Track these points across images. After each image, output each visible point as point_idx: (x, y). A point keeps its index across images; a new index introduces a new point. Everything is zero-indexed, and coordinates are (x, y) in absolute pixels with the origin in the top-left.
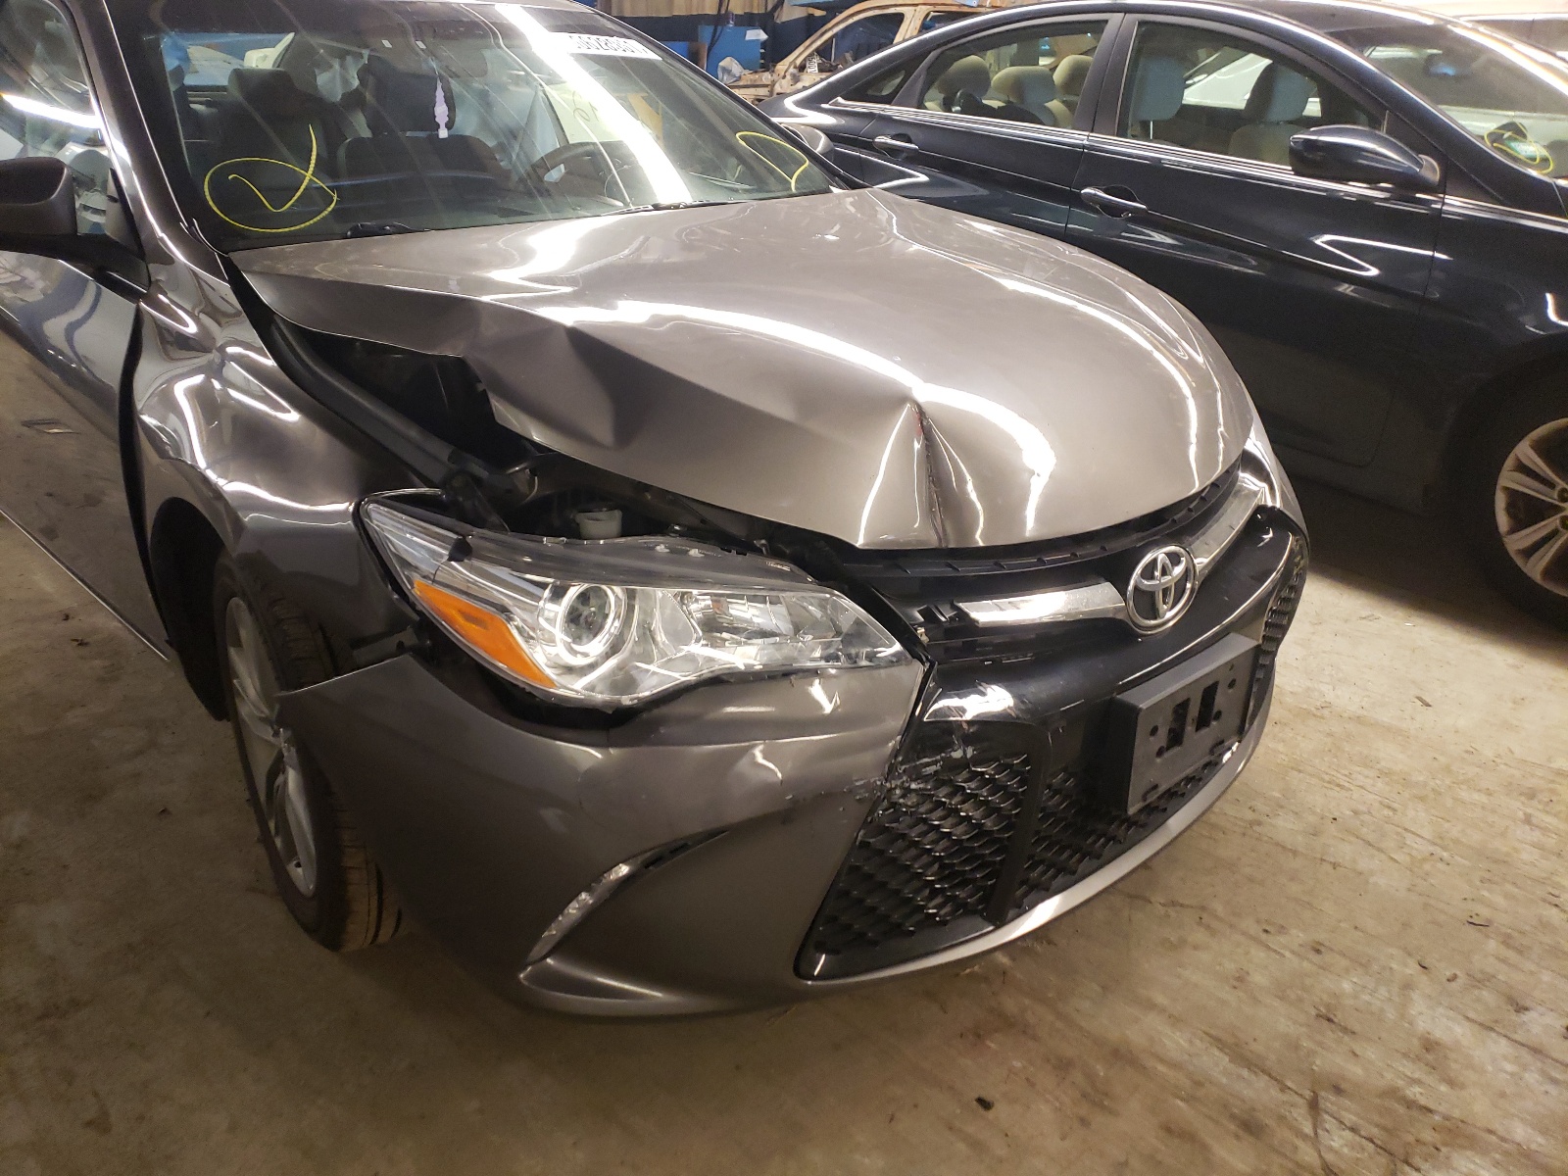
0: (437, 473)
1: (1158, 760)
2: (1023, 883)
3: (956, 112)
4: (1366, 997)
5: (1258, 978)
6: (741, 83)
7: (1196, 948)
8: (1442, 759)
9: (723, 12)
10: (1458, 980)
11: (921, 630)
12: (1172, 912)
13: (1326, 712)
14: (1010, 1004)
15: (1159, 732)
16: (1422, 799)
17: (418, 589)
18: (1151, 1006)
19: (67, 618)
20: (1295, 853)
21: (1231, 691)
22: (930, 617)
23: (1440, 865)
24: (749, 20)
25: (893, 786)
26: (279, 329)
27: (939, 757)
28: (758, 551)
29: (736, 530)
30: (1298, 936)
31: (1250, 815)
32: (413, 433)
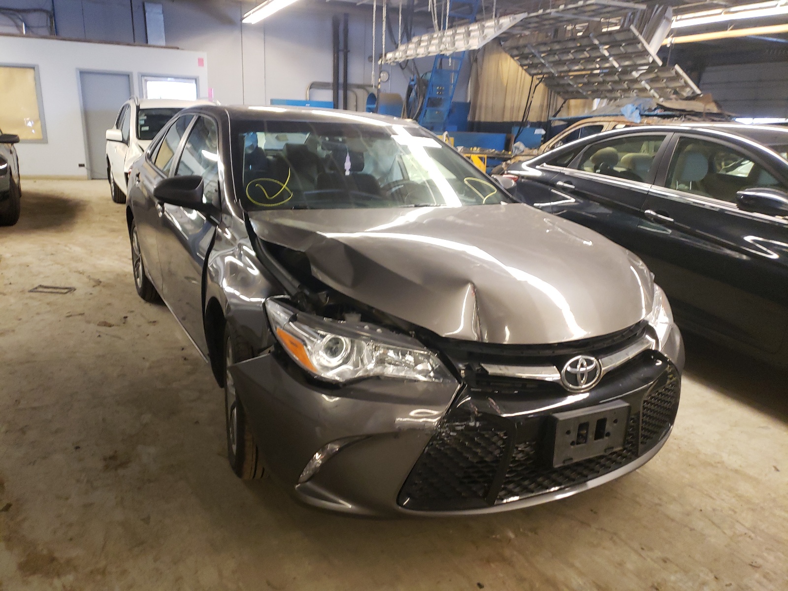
0: (294, 292)
1: (572, 447)
2: (504, 489)
3: (598, 173)
4: (680, 584)
5: (629, 566)
6: (523, 154)
7: (604, 548)
8: (773, 495)
9: (525, 120)
10: (731, 587)
11: (463, 372)
12: (599, 532)
13: (719, 465)
14: (507, 552)
15: (571, 434)
16: (753, 510)
17: (278, 331)
18: (572, 566)
19: (183, 349)
20: (673, 520)
21: (615, 424)
22: (468, 368)
23: (748, 540)
24: (539, 125)
25: (442, 432)
26: (258, 241)
27: (463, 423)
28: (411, 336)
29: (404, 327)
30: (657, 554)
31: (657, 501)
32: (290, 278)
